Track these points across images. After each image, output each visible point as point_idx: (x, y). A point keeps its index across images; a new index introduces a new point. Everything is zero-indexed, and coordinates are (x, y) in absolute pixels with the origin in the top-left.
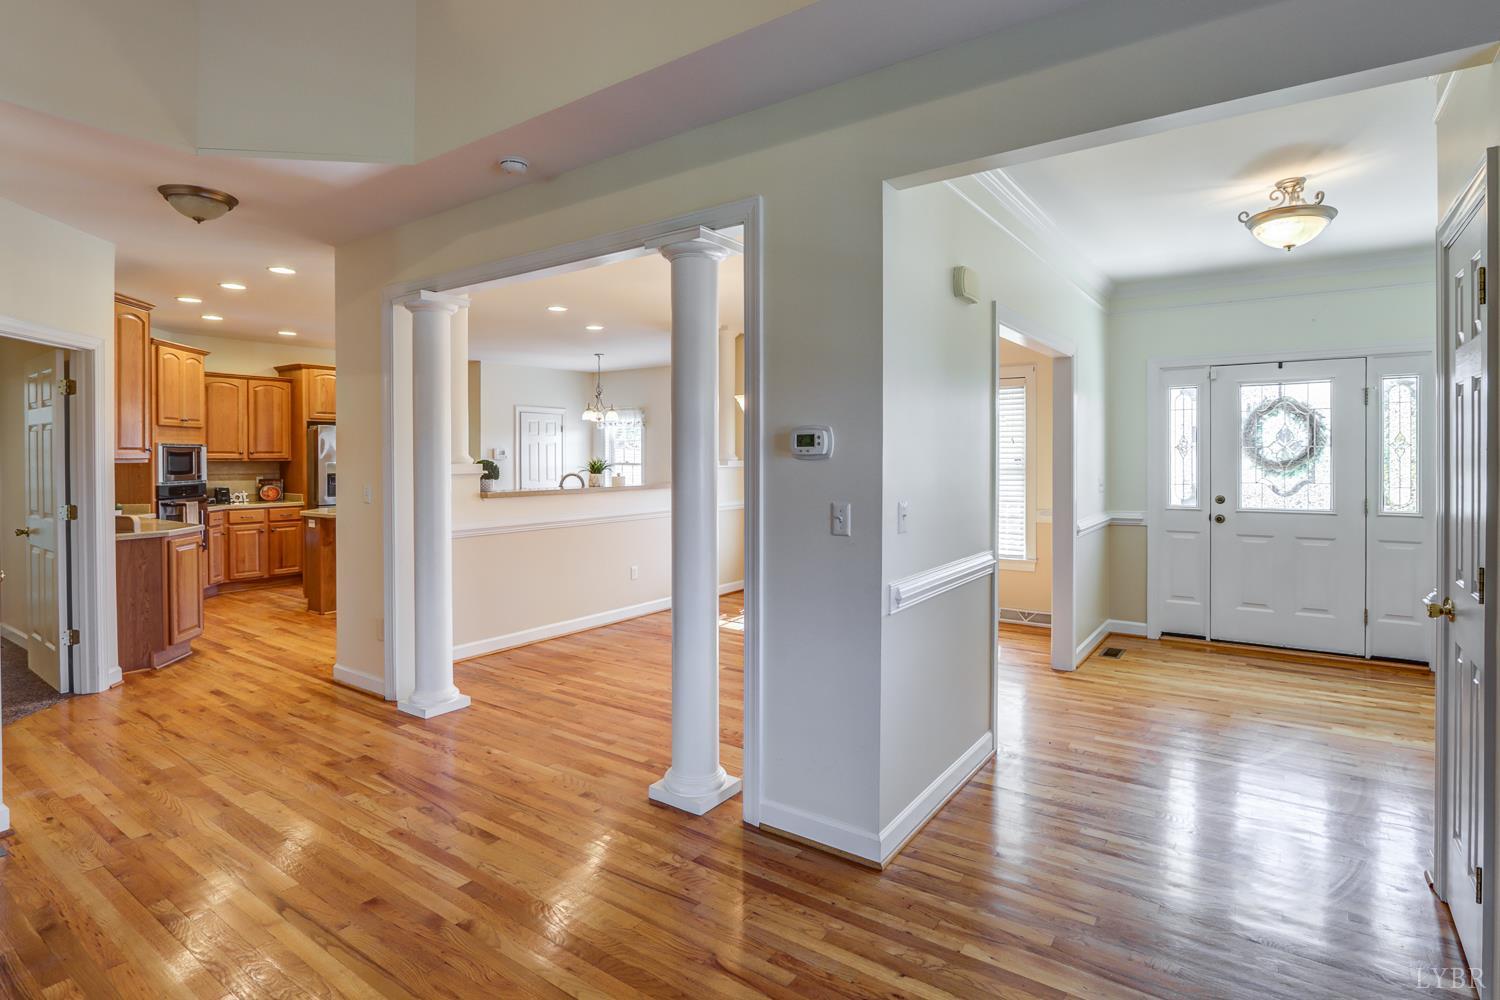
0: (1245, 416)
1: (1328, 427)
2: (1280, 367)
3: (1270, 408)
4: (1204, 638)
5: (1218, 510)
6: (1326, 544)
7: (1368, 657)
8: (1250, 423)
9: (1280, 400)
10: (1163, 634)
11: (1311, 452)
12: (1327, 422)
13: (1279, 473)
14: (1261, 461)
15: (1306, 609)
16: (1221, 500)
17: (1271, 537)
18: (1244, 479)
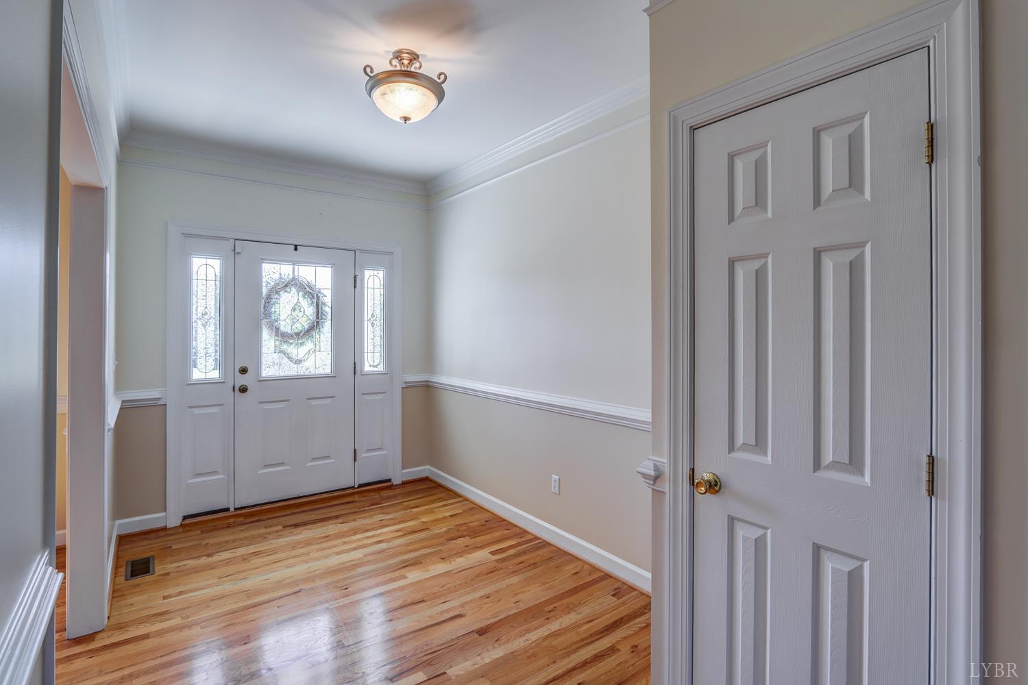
0: (265, 291)
1: (329, 304)
2: (296, 249)
3: (286, 285)
4: (227, 510)
5: (242, 380)
6: (328, 401)
7: (356, 486)
8: (269, 297)
9: (294, 279)
10: (185, 518)
11: (315, 326)
12: (328, 300)
13: (291, 343)
14: (277, 332)
15: (314, 459)
16: (244, 371)
17: (288, 401)
18: (264, 350)
